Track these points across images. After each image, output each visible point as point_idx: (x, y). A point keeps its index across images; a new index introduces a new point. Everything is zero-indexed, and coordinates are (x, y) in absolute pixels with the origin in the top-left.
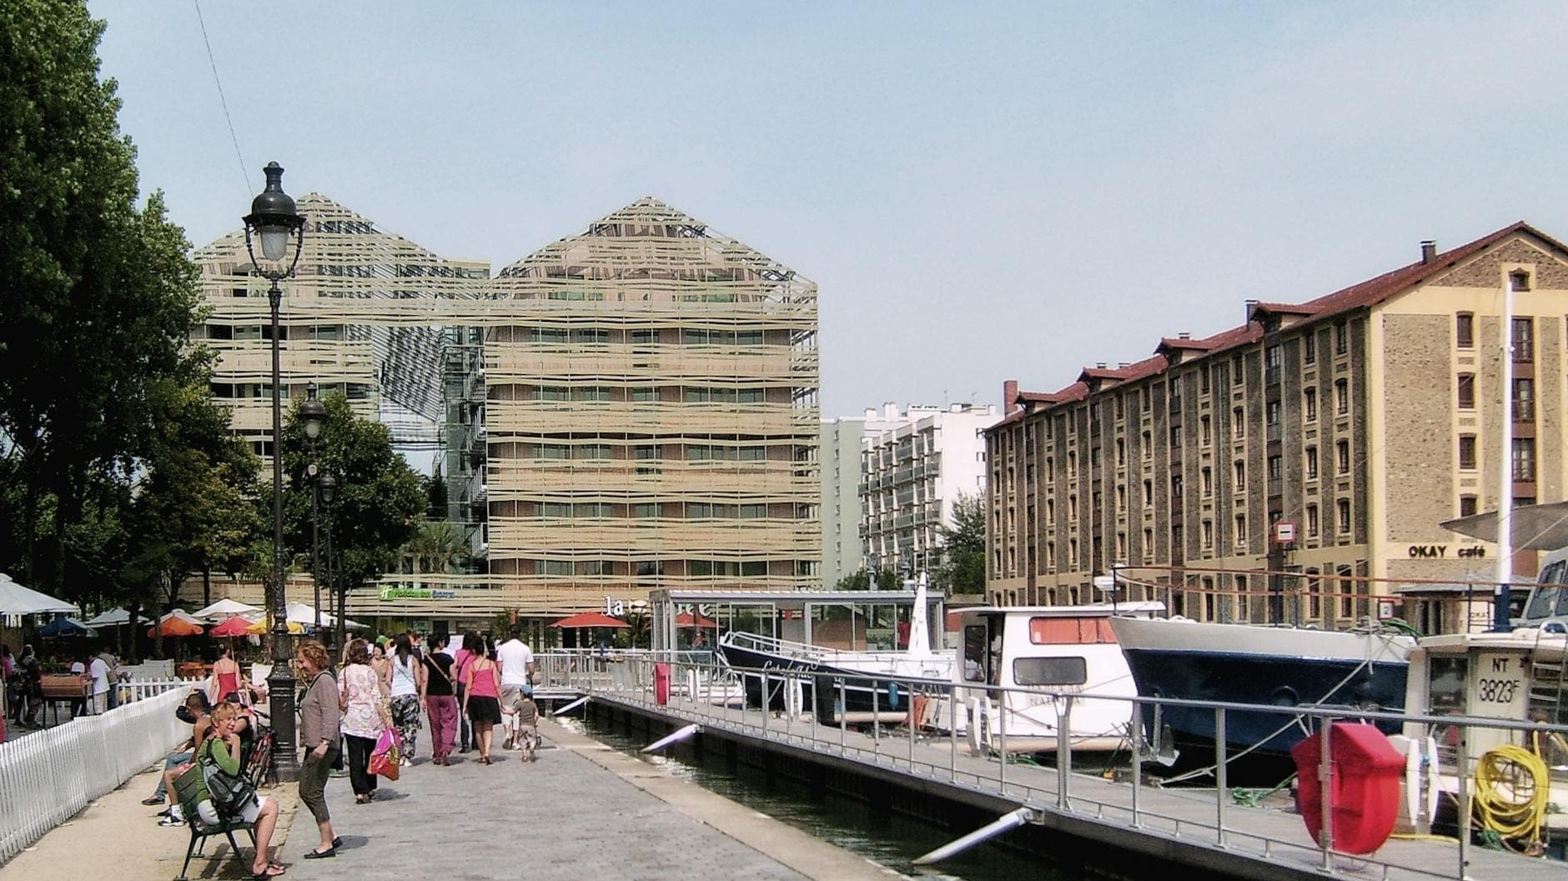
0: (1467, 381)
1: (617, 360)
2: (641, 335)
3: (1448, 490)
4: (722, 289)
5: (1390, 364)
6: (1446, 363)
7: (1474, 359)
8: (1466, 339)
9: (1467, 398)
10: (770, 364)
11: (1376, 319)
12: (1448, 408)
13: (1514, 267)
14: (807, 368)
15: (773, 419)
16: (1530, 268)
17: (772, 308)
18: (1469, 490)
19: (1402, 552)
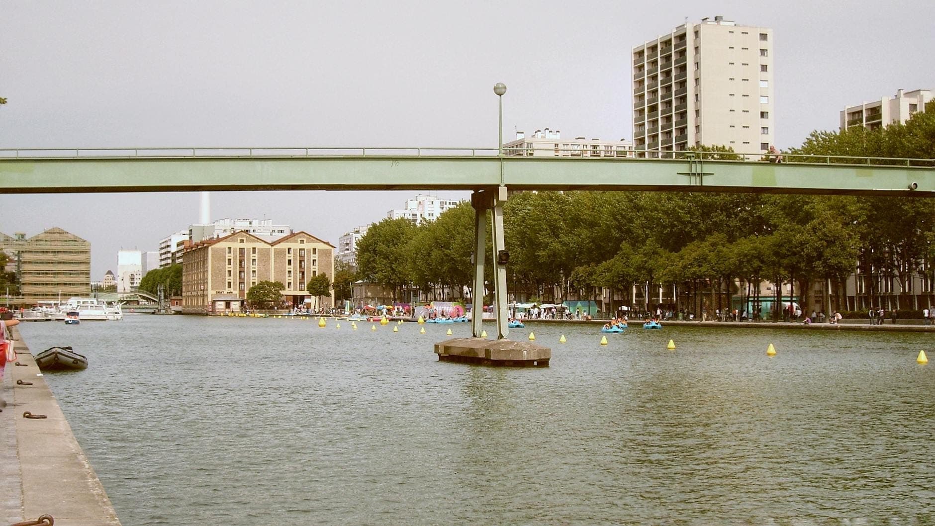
0: (229, 260)
1: (49, 257)
2: (55, 252)
3: (225, 281)
4: (73, 243)
5: (212, 257)
6: (225, 257)
7: (231, 256)
8: (230, 252)
9: (229, 263)
10: (81, 257)
11: (210, 248)
12: (225, 265)
13: (241, 238)
14: (89, 258)
15: (83, 267)
16: (244, 239)
17: (82, 248)
18: (229, 281)
19: (214, 292)
